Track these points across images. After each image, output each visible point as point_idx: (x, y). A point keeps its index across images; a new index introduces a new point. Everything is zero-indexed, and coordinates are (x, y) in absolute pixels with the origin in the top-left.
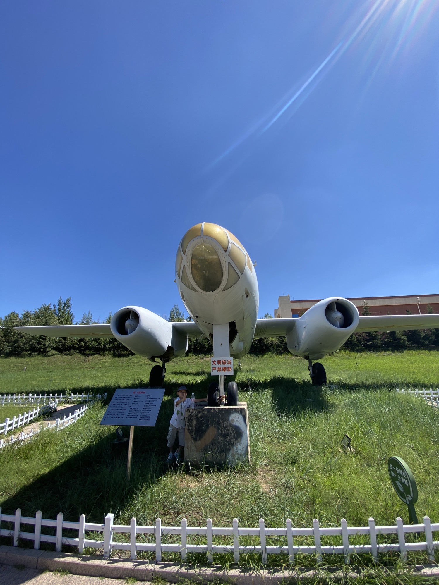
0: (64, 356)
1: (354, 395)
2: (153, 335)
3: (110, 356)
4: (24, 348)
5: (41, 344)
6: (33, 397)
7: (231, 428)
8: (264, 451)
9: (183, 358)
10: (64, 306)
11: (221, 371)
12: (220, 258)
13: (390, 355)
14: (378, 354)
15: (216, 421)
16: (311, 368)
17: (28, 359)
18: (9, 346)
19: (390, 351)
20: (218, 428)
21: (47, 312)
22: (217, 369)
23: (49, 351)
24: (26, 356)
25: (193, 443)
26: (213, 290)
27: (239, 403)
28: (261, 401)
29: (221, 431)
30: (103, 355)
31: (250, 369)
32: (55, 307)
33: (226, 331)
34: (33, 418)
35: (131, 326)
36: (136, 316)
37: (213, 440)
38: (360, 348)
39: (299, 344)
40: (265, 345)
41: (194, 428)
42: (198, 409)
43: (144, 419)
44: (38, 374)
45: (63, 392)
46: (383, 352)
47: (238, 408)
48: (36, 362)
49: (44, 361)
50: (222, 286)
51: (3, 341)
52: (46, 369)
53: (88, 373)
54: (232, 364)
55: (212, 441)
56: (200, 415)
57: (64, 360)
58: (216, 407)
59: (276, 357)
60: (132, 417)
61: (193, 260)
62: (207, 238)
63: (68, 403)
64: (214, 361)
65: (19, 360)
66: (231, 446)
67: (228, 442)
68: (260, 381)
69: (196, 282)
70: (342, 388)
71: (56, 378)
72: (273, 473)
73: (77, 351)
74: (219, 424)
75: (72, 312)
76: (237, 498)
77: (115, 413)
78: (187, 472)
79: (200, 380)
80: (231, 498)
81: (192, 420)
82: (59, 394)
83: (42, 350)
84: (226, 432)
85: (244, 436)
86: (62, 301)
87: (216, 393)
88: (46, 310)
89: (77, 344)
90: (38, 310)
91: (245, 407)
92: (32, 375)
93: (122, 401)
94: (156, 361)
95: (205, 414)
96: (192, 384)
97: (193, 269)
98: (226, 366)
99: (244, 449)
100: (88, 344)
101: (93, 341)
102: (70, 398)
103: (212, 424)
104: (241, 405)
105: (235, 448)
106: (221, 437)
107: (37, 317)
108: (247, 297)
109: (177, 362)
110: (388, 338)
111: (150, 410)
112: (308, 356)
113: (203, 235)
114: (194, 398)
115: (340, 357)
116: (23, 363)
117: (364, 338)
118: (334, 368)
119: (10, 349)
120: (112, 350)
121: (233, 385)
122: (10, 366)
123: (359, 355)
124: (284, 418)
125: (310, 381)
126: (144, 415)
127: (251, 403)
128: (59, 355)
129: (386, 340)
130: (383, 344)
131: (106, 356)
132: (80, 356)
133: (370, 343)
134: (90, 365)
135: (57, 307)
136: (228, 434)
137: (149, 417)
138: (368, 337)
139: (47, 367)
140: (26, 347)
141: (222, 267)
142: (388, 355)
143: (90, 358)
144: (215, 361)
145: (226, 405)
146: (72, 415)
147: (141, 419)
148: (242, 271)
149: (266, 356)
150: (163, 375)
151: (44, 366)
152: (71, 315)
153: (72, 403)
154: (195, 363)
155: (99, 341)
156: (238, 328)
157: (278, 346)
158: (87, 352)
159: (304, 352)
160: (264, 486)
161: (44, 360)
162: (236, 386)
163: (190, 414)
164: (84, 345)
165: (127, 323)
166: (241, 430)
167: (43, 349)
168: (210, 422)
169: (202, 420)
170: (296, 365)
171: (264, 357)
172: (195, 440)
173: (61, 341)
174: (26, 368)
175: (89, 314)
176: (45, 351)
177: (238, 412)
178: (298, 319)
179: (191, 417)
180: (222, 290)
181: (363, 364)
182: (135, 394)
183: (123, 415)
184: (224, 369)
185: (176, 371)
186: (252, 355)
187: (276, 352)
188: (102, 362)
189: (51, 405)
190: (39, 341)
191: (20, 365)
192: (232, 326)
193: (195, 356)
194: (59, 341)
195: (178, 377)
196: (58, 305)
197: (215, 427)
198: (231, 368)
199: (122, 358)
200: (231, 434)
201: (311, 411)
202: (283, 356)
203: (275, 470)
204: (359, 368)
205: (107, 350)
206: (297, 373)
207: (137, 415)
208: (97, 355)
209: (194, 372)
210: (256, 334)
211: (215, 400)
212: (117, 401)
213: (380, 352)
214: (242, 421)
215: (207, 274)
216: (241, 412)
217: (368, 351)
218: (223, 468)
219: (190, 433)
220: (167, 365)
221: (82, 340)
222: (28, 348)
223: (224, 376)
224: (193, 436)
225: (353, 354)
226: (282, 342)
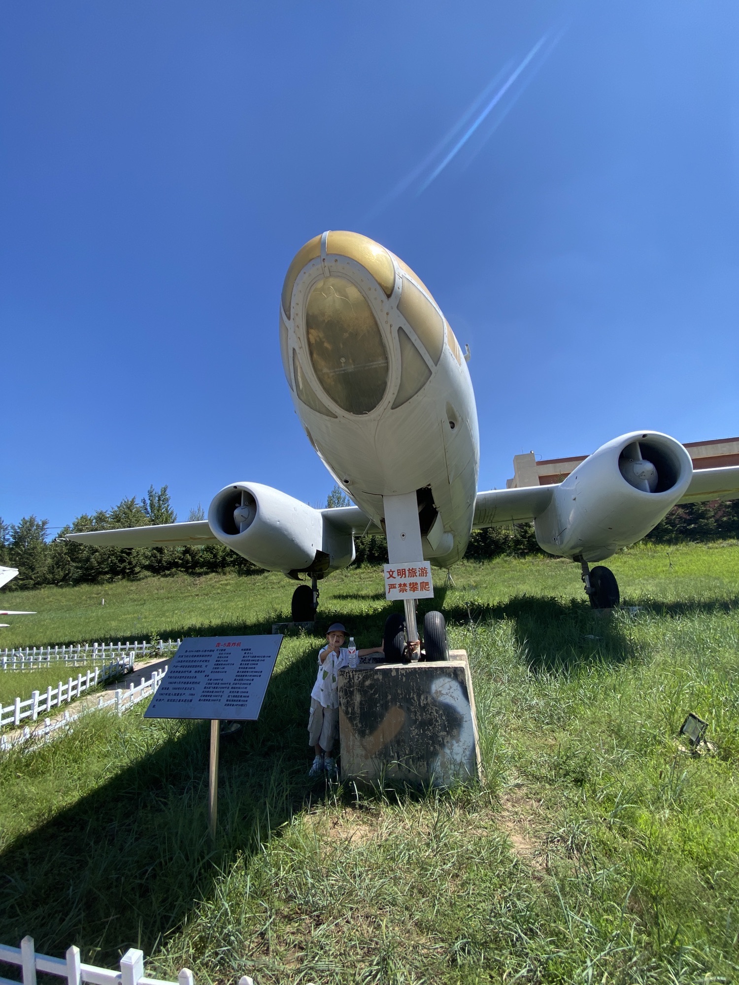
0: (162, 579)
1: (681, 624)
2: (286, 533)
3: (234, 575)
4: (101, 570)
5: (125, 561)
6: (100, 648)
7: (435, 708)
8: (510, 751)
9: (352, 572)
10: (159, 500)
11: (406, 590)
12: (375, 314)
13: (734, 545)
14: (710, 545)
15: (402, 694)
16: (587, 577)
17: (107, 587)
18: (77, 568)
19: (734, 538)
20: (408, 709)
21: (131, 511)
22: (397, 586)
23: (138, 573)
24: (105, 582)
25: (359, 739)
26: (370, 408)
27: (451, 652)
28: (494, 643)
29: (415, 716)
30: (222, 574)
31: (469, 585)
32: (144, 503)
33: (412, 511)
34: (88, 686)
35: (244, 519)
36: (251, 500)
37: (400, 733)
38: (673, 536)
39: (561, 533)
40: (493, 541)
41: (357, 710)
42: (364, 670)
43: (235, 703)
44: (122, 609)
45: (147, 638)
46: (721, 541)
47: (449, 668)
48: (120, 590)
49: (132, 588)
50: (390, 395)
51: (68, 561)
52: (135, 601)
53: (199, 603)
54: (430, 574)
55: (396, 736)
56: (368, 683)
57: (162, 586)
58: (400, 666)
59: (515, 562)
60: (211, 698)
61: (312, 331)
62: (336, 261)
63: (157, 655)
64: (391, 571)
65: (94, 589)
66: (437, 747)
67: (431, 738)
68: (488, 605)
69: (328, 390)
70: (654, 612)
71: (147, 613)
72: (535, 804)
73: (182, 569)
74: (409, 701)
75: (172, 509)
76: (457, 876)
77: (177, 691)
78: (348, 800)
79: (382, 608)
80: (442, 877)
81: (352, 693)
82: (140, 643)
83: (128, 571)
84: (426, 717)
85: (465, 725)
86: (154, 493)
87: (400, 635)
88: (129, 508)
89: (179, 559)
90: (116, 509)
91: (463, 663)
92: (113, 611)
93: (193, 664)
94: (300, 577)
95: (378, 679)
96: (368, 615)
97: (315, 356)
98: (418, 580)
99: (468, 753)
100: (197, 557)
101: (205, 552)
102: (158, 648)
103: (394, 700)
104: (455, 657)
105: (447, 751)
106: (416, 728)
107: (115, 520)
108: (452, 427)
109: (342, 579)
110: (728, 514)
111: (249, 682)
112: (581, 555)
113: (327, 255)
114: (354, 648)
115: (636, 555)
116: (100, 593)
117: (681, 518)
118: (627, 576)
119: (79, 572)
120: (237, 565)
121: (434, 617)
122: (80, 598)
123: (671, 549)
124: (545, 677)
125: (586, 601)
126: (236, 694)
127: (474, 649)
128: (154, 577)
129: (725, 519)
130: (719, 526)
131: (228, 574)
132: (186, 577)
133: (693, 525)
134: (202, 590)
135: (148, 502)
136: (430, 722)
137: (245, 699)
138: (689, 515)
139: (136, 597)
140: (102, 568)
141: (385, 341)
142: (731, 545)
143: (203, 579)
144: (393, 572)
145: (423, 658)
146: (146, 681)
147: (228, 703)
148: (437, 355)
149: (497, 561)
150: (315, 601)
151: (131, 596)
152: (172, 513)
153: (162, 656)
154: (372, 579)
155: (215, 551)
156: (438, 502)
157: (517, 542)
158: (198, 570)
159: (573, 548)
160: (516, 839)
161: (131, 586)
162: (441, 620)
163: (349, 682)
164: (192, 559)
165: (237, 513)
166: (458, 713)
167: (129, 569)
168: (390, 697)
169: (375, 694)
170: (554, 573)
171: (493, 562)
172: (362, 734)
173: (155, 554)
174: (105, 601)
175: (199, 510)
176: (132, 572)
177: (449, 675)
178: (558, 486)
179: (350, 686)
180: (391, 404)
181: (683, 566)
182: (221, 647)
183: (192, 695)
184: (414, 587)
185: (341, 593)
186: (472, 561)
187: (515, 553)
188: (221, 585)
189: (121, 662)
190: (121, 557)
191: (96, 596)
192: (425, 497)
193: (372, 567)
194: (152, 555)
195: (343, 602)
196: (149, 499)
197: (401, 707)
198: (427, 584)
199: (253, 577)
200: (437, 721)
201: (600, 661)
202: (529, 559)
203: (539, 797)
204: (676, 572)
205: (228, 565)
206: (557, 588)
207: (221, 694)
208: (214, 574)
209: (372, 594)
210: (477, 522)
211: (398, 650)
212: (183, 664)
213: (714, 540)
214: (458, 693)
215: (351, 368)
216: (456, 674)
217: (690, 541)
218: (424, 793)
219: (351, 720)
220: (322, 584)
221: (187, 551)
222: (106, 570)
223: (415, 600)
224: (357, 726)
225: (662, 548)
226: (525, 534)
